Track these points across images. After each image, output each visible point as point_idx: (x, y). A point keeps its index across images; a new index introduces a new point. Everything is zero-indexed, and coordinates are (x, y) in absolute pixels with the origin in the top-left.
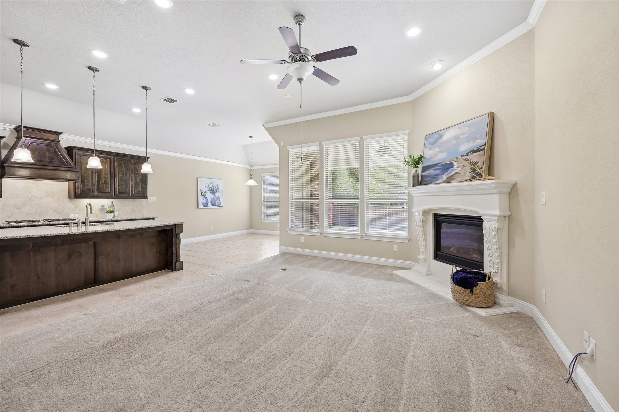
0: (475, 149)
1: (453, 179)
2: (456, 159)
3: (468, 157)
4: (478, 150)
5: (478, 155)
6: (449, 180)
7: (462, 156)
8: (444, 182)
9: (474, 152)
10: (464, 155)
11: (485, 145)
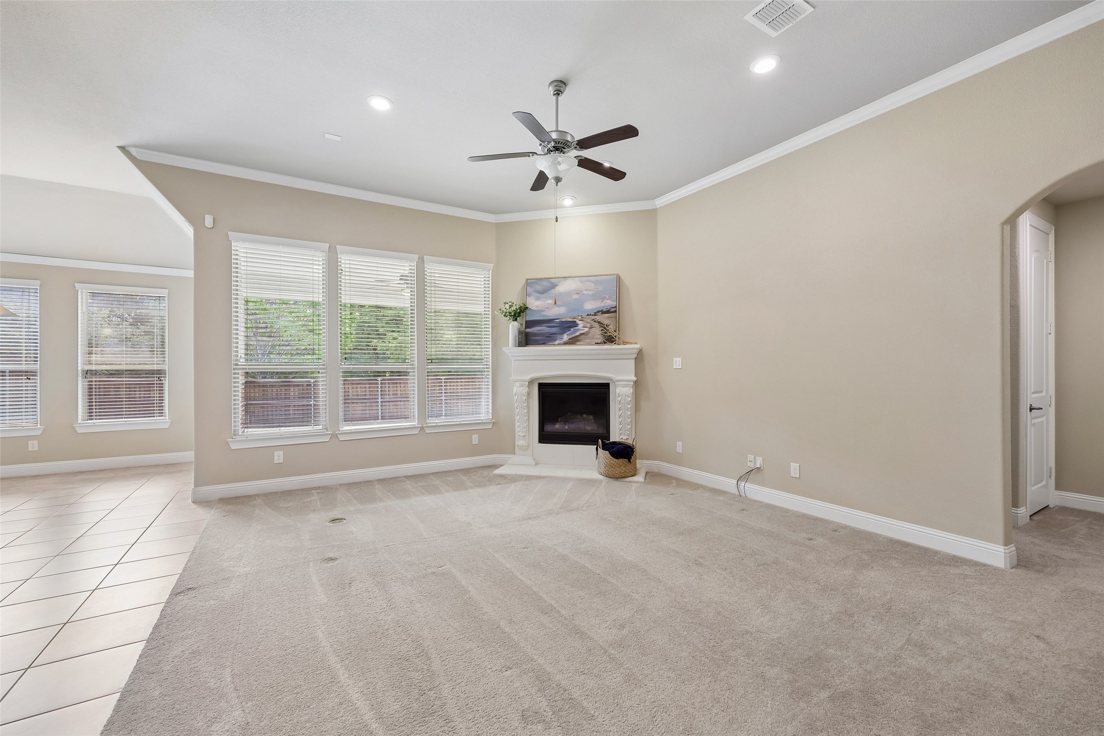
0: (605, 310)
1: (579, 341)
2: (580, 318)
3: (598, 318)
4: (608, 312)
5: (609, 317)
6: (573, 341)
7: (588, 315)
8: (566, 343)
9: (603, 312)
10: (591, 315)
11: (616, 307)
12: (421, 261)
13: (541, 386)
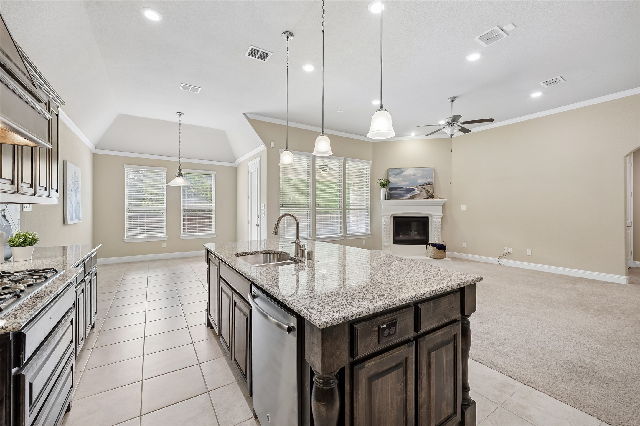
0: (428, 183)
1: (416, 197)
2: (416, 187)
3: (424, 187)
4: (429, 184)
5: (430, 187)
6: (413, 197)
7: (420, 185)
8: (409, 198)
9: (427, 184)
10: (421, 185)
11: (433, 182)
12: (345, 160)
13: (394, 217)
